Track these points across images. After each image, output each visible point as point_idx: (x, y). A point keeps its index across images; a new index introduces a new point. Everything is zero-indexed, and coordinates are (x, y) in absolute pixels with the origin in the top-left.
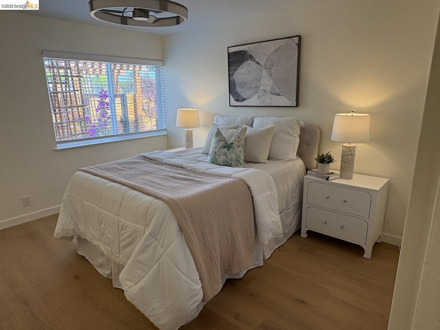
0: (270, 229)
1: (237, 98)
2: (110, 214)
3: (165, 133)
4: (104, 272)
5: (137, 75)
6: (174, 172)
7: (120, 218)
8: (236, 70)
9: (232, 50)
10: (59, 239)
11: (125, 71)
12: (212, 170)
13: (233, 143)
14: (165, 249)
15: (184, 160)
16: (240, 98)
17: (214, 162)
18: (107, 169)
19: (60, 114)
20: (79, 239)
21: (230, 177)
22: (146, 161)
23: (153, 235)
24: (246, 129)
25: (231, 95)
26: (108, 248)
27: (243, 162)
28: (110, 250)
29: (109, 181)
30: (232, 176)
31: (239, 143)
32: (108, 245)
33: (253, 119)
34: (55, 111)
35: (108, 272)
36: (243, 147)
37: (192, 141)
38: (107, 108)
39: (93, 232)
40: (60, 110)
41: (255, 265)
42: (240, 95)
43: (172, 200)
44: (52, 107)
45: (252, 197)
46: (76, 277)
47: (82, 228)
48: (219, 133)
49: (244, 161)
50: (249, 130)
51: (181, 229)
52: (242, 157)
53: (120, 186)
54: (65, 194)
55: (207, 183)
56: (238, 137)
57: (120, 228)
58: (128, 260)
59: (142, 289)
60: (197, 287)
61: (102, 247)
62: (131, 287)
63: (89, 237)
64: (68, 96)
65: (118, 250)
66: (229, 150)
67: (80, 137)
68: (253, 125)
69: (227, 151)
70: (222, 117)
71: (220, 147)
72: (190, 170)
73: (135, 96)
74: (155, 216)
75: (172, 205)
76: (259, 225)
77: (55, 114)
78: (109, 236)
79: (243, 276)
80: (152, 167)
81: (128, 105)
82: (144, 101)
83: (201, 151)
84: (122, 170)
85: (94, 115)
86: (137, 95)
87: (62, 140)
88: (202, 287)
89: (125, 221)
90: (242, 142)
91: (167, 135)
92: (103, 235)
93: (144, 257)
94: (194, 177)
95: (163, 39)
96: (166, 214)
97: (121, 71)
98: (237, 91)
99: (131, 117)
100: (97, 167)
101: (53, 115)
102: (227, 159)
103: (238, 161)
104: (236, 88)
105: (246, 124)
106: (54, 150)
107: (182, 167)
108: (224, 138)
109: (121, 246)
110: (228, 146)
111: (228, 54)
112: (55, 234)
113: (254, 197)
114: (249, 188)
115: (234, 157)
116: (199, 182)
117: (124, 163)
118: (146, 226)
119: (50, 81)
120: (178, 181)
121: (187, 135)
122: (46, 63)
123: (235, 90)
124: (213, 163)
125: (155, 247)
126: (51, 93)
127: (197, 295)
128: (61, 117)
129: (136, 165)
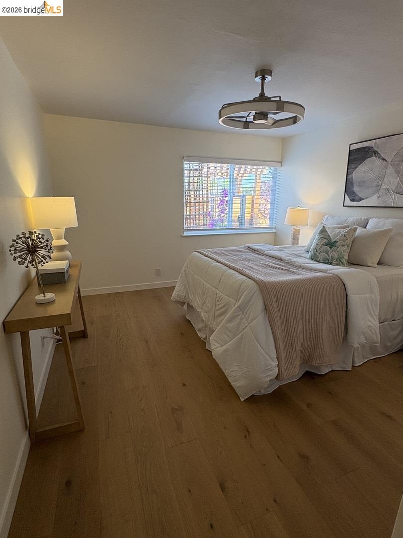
0: (363, 333)
1: (352, 197)
2: (212, 287)
3: (274, 230)
4: (201, 335)
5: (258, 178)
6: (271, 262)
7: (218, 292)
8: (356, 168)
9: (354, 147)
10: (173, 302)
11: (247, 175)
12: (310, 264)
13: (337, 242)
14: (249, 322)
15: (284, 254)
16: (357, 198)
17: (314, 258)
18: (216, 253)
19: (190, 207)
20: (188, 305)
21: (326, 273)
22: (249, 251)
23: (241, 309)
24: (356, 228)
25: (346, 195)
26: (206, 314)
27: (345, 262)
28: (208, 316)
29: (215, 261)
30: (328, 272)
31: (345, 241)
32: (207, 313)
33: (368, 221)
34: (186, 205)
35: (204, 336)
36: (348, 247)
37: (298, 239)
38: (226, 205)
39: (198, 301)
40: (190, 204)
41: (341, 367)
42: (357, 195)
43: (262, 281)
44: (184, 201)
45: (347, 296)
46: (181, 334)
47: (191, 297)
48: (323, 231)
49: (348, 262)
50: (360, 231)
51: (266, 309)
52: (346, 257)
53: (222, 265)
54: (183, 268)
55: (299, 274)
56: (345, 236)
57: (217, 300)
58: (218, 326)
59: (226, 351)
60: (272, 363)
61: (202, 313)
62: (217, 347)
63: (194, 305)
64: (198, 193)
65: (213, 318)
66: (331, 248)
67: (202, 228)
68: (367, 227)
69: (329, 249)
70: (333, 217)
71: (323, 244)
72: (288, 262)
73: (253, 197)
74: (245, 293)
75: (262, 286)
76: (350, 326)
77: (186, 207)
78: (208, 305)
79: (325, 374)
80: (253, 256)
81: (246, 205)
82: (262, 202)
83: (304, 249)
84: (228, 255)
85: (216, 212)
86: (255, 197)
87: (189, 228)
88: (278, 365)
89: (221, 294)
90: (349, 242)
91: (275, 232)
92: (204, 304)
93: (231, 325)
94: (290, 268)
95: (284, 142)
96: (255, 293)
97: (245, 175)
98: (353, 191)
99: (247, 216)
100: (209, 251)
101: (185, 208)
102: (328, 256)
103: (340, 260)
104: (353, 187)
105: (358, 225)
106: (182, 236)
107: (281, 259)
108: (329, 235)
109: (216, 314)
110: (331, 244)
111: (350, 151)
112: (172, 297)
113: (349, 296)
114: (344, 285)
115: (336, 256)
116: (293, 272)
117: (231, 250)
118: (237, 300)
119: (186, 181)
120: (273, 269)
121: (294, 233)
122: (185, 166)
123: (352, 189)
124: (312, 259)
125: (241, 320)
126: (185, 191)
127: (271, 370)
128: (190, 210)
129: (240, 253)
